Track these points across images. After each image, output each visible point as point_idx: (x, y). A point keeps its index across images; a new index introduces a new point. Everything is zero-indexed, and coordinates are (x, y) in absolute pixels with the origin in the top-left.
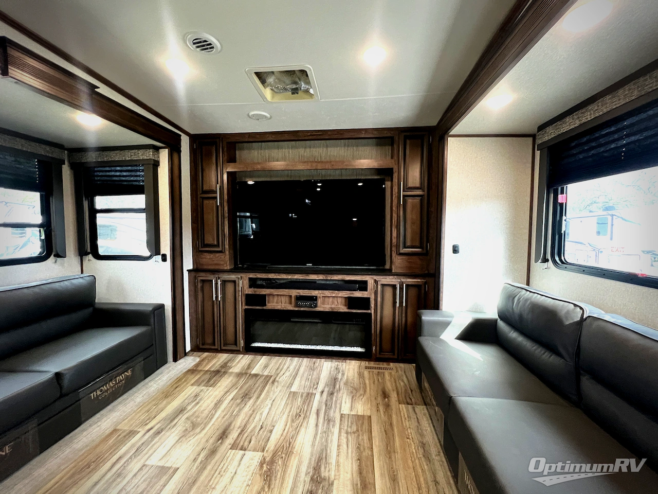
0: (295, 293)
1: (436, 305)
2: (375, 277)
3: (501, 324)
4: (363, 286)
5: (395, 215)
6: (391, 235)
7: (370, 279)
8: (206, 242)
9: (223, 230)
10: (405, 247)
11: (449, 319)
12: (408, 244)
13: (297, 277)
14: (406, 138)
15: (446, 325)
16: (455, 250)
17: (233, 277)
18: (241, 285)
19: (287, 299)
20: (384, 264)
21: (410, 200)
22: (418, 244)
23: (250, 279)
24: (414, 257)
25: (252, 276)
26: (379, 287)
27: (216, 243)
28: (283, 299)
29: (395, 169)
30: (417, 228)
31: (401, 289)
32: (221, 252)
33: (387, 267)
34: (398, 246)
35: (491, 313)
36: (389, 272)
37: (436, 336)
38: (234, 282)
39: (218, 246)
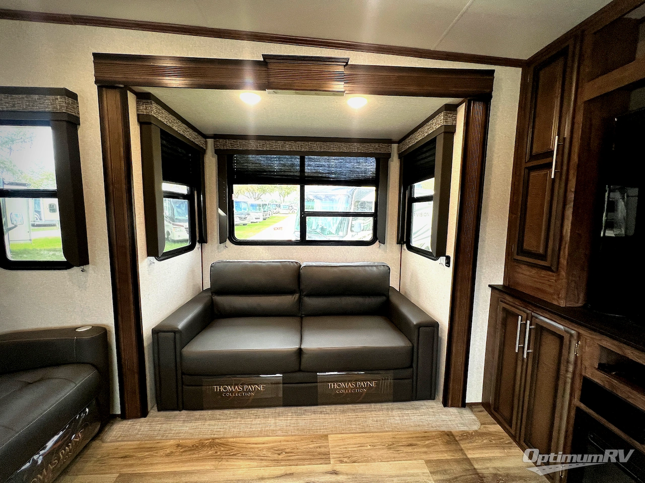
8: (525, 247)
17: (560, 327)
27: (541, 251)
32: (548, 269)
38: (562, 338)
39: (543, 257)
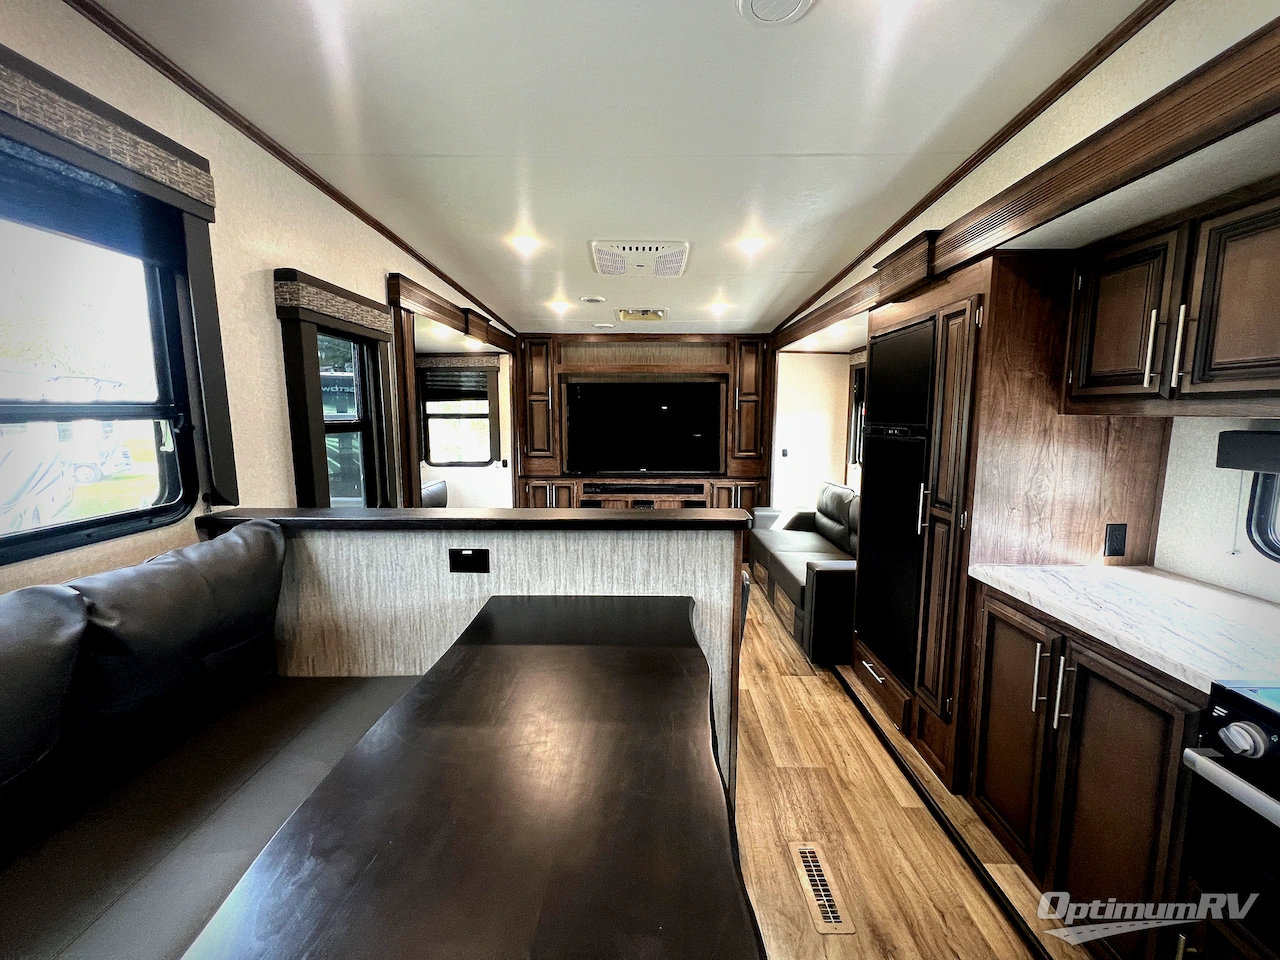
0: (631, 497)
1: (768, 504)
2: (712, 481)
3: (818, 515)
4: (699, 489)
5: (730, 420)
6: (727, 438)
7: (706, 483)
8: (535, 447)
9: (554, 435)
10: (740, 451)
11: (777, 514)
12: (743, 448)
13: (633, 482)
14: (741, 344)
15: (774, 518)
16: (785, 454)
17: (566, 482)
18: (575, 491)
19: (624, 504)
20: (718, 468)
21: (745, 405)
22: (752, 448)
23: (585, 485)
24: (749, 461)
25: (587, 481)
26: (715, 490)
27: (546, 448)
28: (619, 504)
29: (731, 374)
30: (751, 432)
31: (736, 491)
32: (551, 457)
33: (722, 471)
34: (733, 451)
35: (812, 508)
36: (724, 476)
37: (766, 527)
38: (569, 488)
39: (548, 451)
